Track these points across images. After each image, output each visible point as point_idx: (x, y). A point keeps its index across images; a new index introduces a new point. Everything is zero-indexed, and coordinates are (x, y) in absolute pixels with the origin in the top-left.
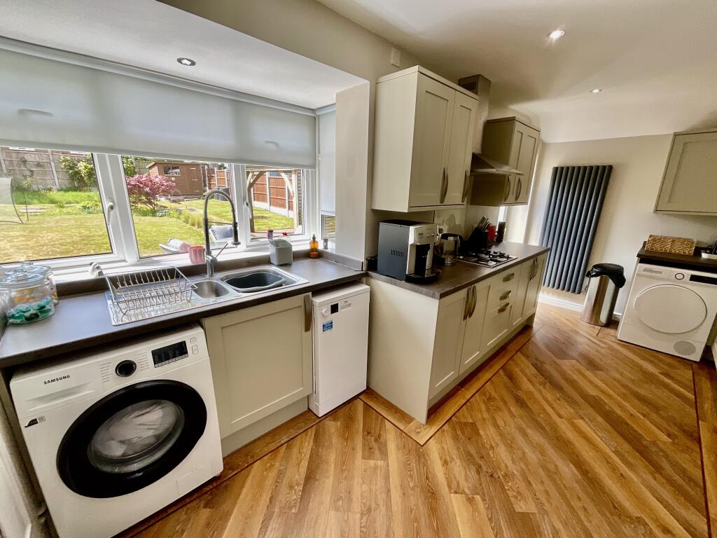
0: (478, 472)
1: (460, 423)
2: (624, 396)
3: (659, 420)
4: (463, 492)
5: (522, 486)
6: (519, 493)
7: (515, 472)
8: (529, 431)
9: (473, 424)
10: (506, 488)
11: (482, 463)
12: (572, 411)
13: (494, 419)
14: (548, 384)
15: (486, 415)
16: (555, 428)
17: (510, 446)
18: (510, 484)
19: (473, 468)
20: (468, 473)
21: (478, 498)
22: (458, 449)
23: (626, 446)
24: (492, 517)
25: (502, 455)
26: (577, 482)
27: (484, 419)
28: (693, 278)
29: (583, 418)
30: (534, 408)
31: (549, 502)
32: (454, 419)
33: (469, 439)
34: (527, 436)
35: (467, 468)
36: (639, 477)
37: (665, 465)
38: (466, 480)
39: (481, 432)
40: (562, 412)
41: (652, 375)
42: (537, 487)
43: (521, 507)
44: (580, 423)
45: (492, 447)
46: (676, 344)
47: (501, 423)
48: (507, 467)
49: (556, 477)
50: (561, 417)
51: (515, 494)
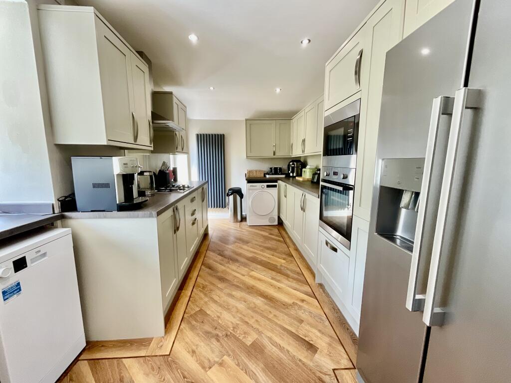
0: (218, 341)
1: (191, 316)
2: (262, 251)
3: (278, 255)
4: (215, 362)
5: (244, 327)
6: (245, 333)
7: (238, 322)
8: (234, 293)
9: (201, 310)
10: (237, 336)
11: (217, 332)
12: (247, 269)
13: (212, 299)
14: (231, 261)
15: (206, 299)
16: (244, 283)
17: (227, 308)
18: (238, 332)
19: (214, 341)
20: (212, 346)
21: (225, 357)
22: (198, 334)
23: (274, 273)
24: (238, 363)
25: (228, 319)
26: (266, 304)
27: (206, 303)
28: (268, 186)
29: (253, 271)
30: (229, 278)
31: (261, 326)
32: (186, 316)
33: (202, 322)
34: (234, 296)
35: (210, 343)
36: (285, 284)
37: (289, 273)
38: (213, 352)
39: (208, 312)
40: (243, 272)
41: (267, 236)
42: (251, 322)
43: (249, 341)
44: (253, 273)
45: (219, 317)
46: (269, 219)
47: (216, 298)
48: (232, 323)
49: (256, 309)
50: (244, 275)
51: (243, 335)
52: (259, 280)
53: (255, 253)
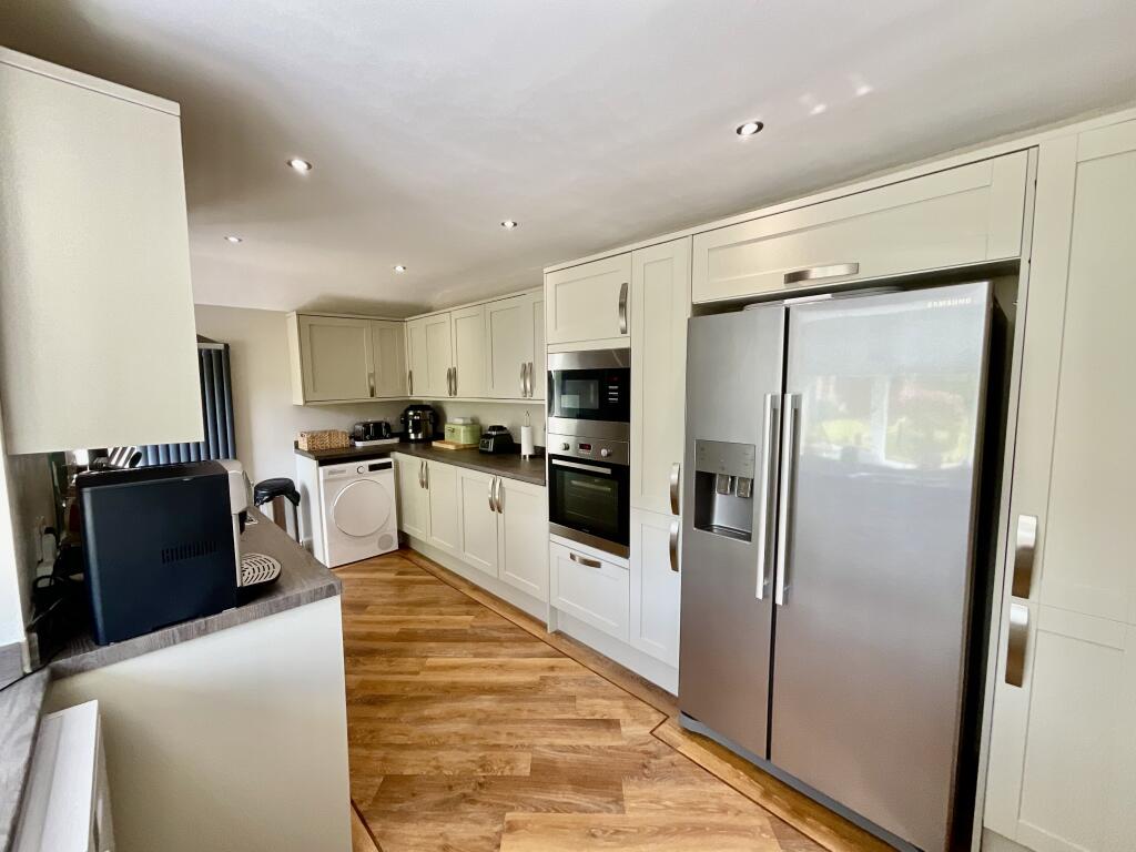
0: (473, 802)
1: (376, 799)
2: (410, 612)
3: (449, 610)
4: (499, 834)
5: (498, 754)
6: (508, 763)
7: (481, 754)
8: (426, 713)
9: (389, 780)
10: (499, 774)
11: (458, 792)
12: (411, 659)
13: (389, 745)
14: (361, 659)
15: (380, 753)
16: (431, 687)
17: (439, 744)
18: (495, 768)
19: (469, 808)
20: (470, 816)
21: (509, 816)
22: (426, 819)
23: (470, 645)
24: (536, 808)
25: (452, 760)
26: (501, 701)
27: (384, 759)
28: (373, 468)
29: (426, 657)
30: (390, 691)
31: (521, 737)
33: (414, 795)
34: (432, 719)
35: (462, 816)
36: (504, 656)
37: (495, 634)
38: (480, 823)
39: (408, 772)
40: (410, 668)
41: (396, 580)
42: (503, 740)
43: (524, 768)
44: (431, 662)
45: (437, 768)
46: (379, 543)
47: (400, 740)
48: (473, 761)
49: (493, 717)
50: (417, 673)
51: (508, 767)
52: (454, 668)
53: (399, 622)
